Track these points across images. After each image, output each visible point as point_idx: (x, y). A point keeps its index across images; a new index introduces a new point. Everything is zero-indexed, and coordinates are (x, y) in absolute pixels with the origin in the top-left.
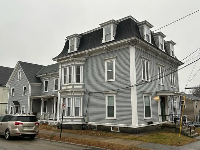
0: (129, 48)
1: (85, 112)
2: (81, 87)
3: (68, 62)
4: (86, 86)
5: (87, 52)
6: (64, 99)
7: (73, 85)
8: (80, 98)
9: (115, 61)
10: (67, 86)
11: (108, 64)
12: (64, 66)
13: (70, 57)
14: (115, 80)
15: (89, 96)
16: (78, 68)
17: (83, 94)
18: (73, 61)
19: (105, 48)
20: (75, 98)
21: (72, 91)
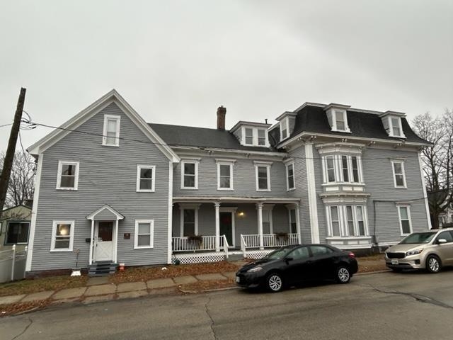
1: (373, 229)
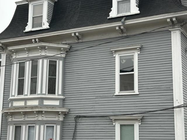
0: (170, 32)
2: (58, 104)
3: (29, 50)
4: (67, 102)
5: (75, 33)
6: (18, 129)
7: (41, 99)
8: (55, 126)
9: (138, 55)
10: (25, 100)
11: (121, 59)
12: (18, 57)
13: (33, 40)
14: (138, 93)
15: (76, 122)
16: (53, 63)
17: (61, 119)
18: (43, 48)
19: (117, 28)
20: (46, 125)
21: (40, 113)
